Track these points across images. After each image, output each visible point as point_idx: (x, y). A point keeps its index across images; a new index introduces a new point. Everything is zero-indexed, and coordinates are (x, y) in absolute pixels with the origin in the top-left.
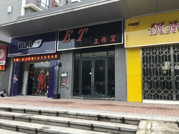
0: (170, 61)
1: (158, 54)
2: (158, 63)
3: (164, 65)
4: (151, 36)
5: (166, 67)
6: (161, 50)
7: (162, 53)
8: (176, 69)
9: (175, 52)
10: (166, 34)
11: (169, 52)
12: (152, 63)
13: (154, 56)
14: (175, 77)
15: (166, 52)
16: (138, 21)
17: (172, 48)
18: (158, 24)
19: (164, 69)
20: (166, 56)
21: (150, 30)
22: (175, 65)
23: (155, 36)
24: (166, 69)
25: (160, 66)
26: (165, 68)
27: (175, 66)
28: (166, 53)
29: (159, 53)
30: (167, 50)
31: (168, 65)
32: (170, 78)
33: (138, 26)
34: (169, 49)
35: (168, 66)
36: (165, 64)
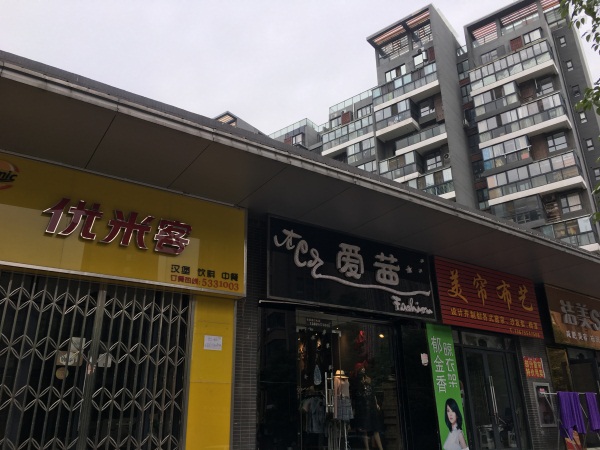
0: (88, 336)
1: (54, 304)
2: (48, 337)
3: (66, 349)
4: (48, 238)
5: (72, 356)
6: (67, 293)
7: (70, 304)
8: (100, 365)
9: (109, 308)
10: (99, 243)
11: (91, 307)
12: (25, 336)
13: (42, 310)
14: (93, 396)
15: (84, 302)
16: (12, 169)
17: (102, 295)
18: (81, 206)
19: (64, 363)
20: (80, 317)
21: (48, 214)
22: (101, 351)
23: (60, 240)
24: (70, 364)
25: (51, 349)
26: (67, 360)
27: (102, 356)
28: (82, 305)
29: (60, 303)
30: (87, 297)
31: (80, 349)
32: (77, 399)
33: (9, 187)
34: (95, 295)
35: (79, 355)
36: (72, 347)
